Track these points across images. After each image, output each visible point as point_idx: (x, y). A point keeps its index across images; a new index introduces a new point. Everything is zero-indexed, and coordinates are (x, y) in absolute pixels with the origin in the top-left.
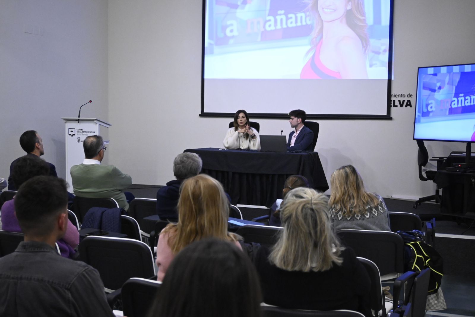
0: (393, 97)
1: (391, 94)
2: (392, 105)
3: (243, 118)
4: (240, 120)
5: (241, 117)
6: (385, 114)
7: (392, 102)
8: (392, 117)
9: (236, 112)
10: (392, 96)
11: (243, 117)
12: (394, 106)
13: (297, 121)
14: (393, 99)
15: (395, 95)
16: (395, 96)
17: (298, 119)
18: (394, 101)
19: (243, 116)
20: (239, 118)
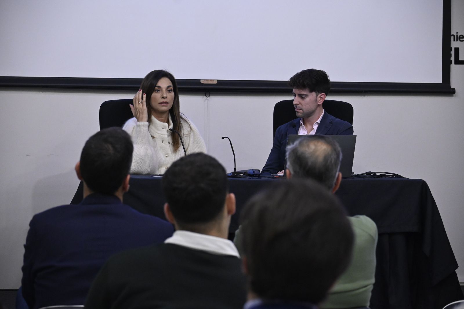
0: (454, 40)
1: (452, 34)
2: (453, 59)
3: (170, 91)
4: (163, 98)
5: (164, 90)
6: (438, 80)
7: (453, 53)
8: (454, 89)
9: (143, 77)
10: (452, 38)
11: (168, 90)
12: (458, 62)
13: (316, 100)
14: (454, 44)
15: (458, 36)
16: (460, 38)
17: (317, 96)
18: (457, 50)
19: (169, 87)
20: (158, 91)
